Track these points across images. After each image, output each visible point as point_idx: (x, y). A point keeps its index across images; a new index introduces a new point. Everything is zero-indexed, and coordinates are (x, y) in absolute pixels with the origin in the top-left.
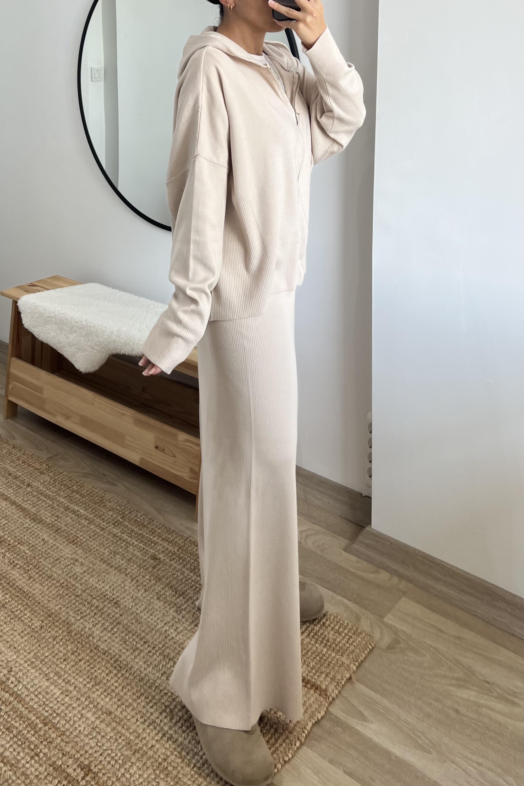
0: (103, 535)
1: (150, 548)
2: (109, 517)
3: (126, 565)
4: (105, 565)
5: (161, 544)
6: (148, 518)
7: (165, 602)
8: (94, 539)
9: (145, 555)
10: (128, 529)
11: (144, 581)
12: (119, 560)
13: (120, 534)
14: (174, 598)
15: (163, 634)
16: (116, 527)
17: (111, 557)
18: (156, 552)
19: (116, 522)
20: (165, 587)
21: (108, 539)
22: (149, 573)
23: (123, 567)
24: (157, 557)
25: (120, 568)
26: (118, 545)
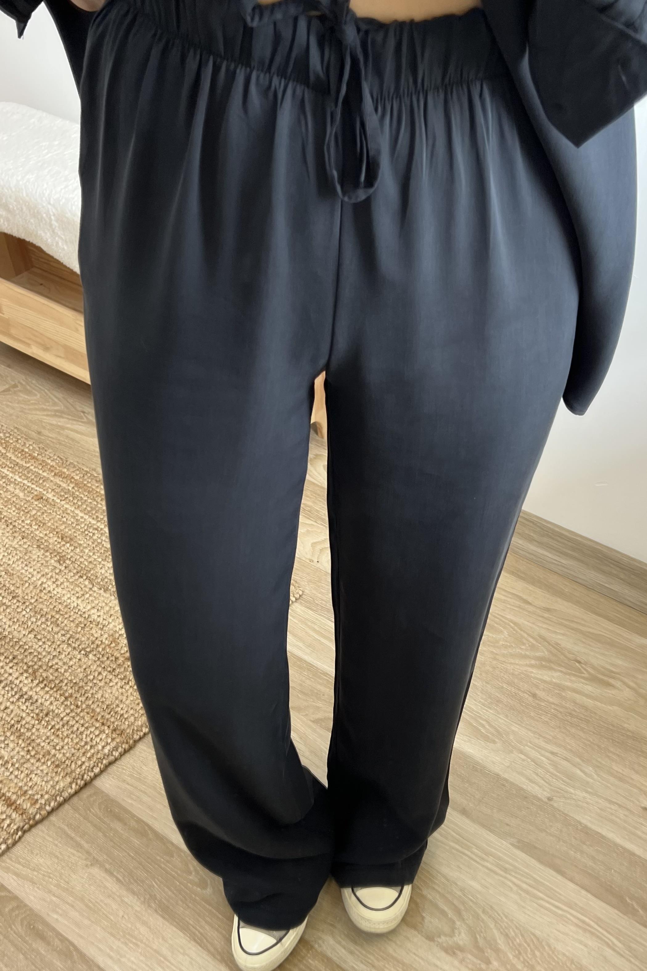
1: (37, 486)
5: (52, 481)
6: (39, 448)
9: (28, 494)
10: (11, 463)
11: (23, 527)
14: (59, 546)
18: (44, 490)
22: (30, 517)
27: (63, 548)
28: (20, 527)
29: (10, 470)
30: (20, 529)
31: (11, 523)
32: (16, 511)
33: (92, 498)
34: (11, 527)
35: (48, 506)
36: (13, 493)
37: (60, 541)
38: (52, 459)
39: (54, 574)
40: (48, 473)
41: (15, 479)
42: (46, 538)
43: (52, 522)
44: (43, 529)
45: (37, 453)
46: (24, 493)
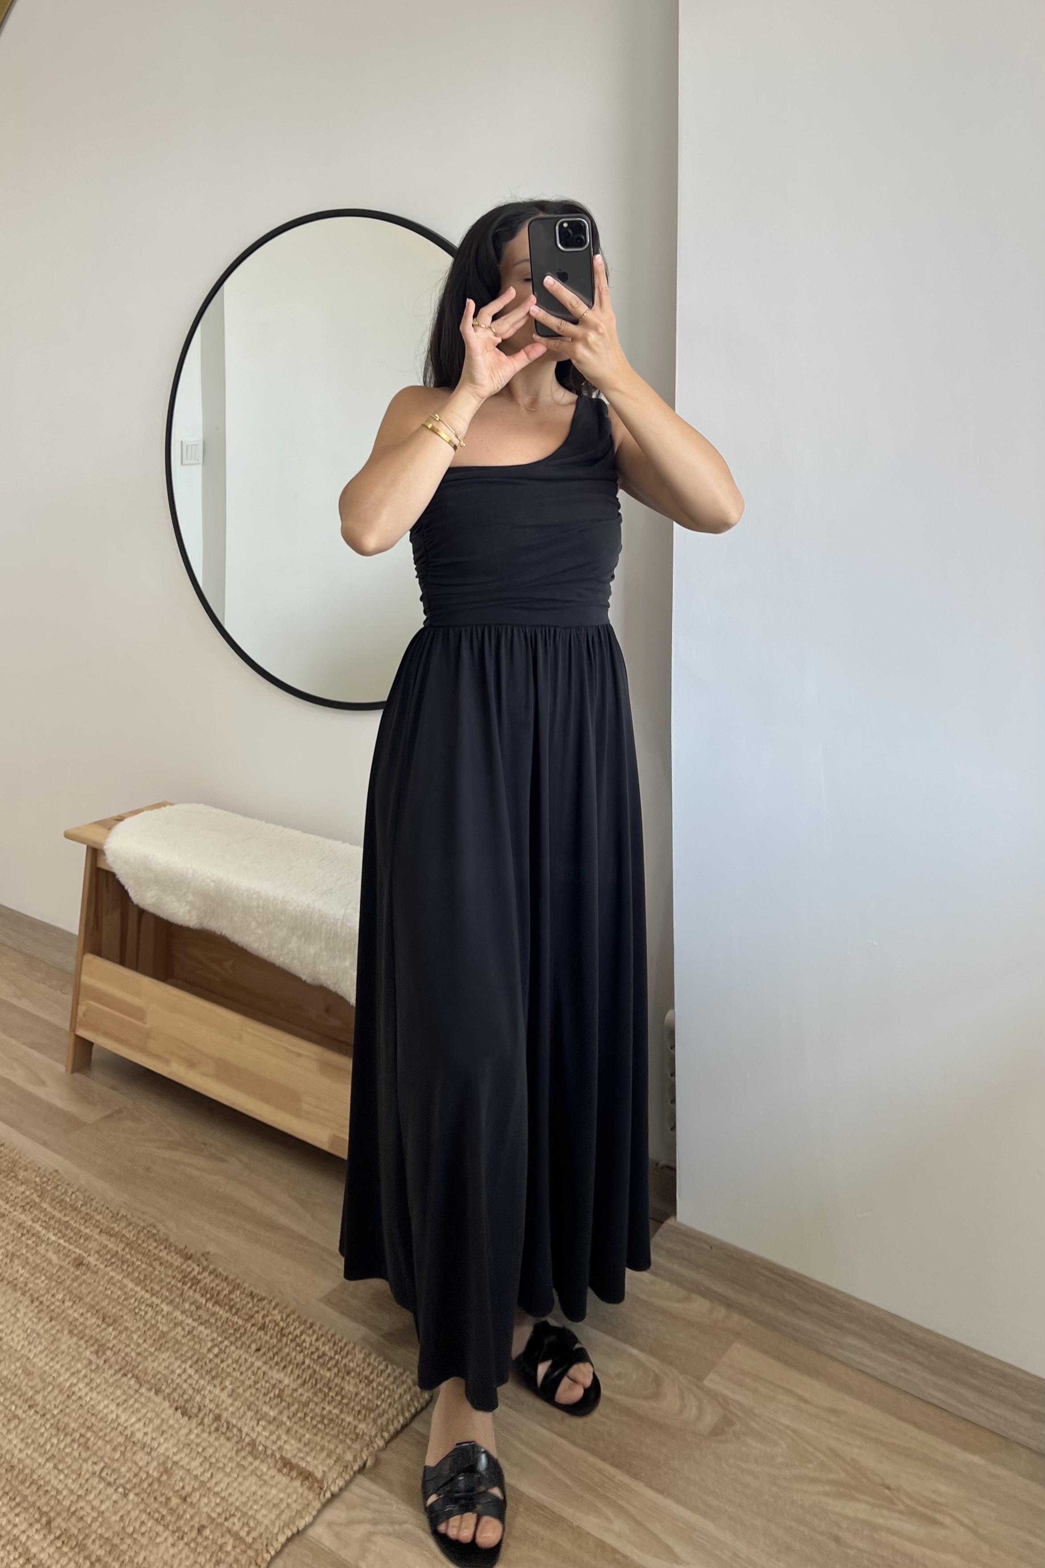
1: (76, 1247)
3: (28, 1276)
5: (96, 1240)
7: (82, 1338)
9: (63, 1257)
10: (45, 1215)
11: (53, 1303)
13: (30, 1223)
14: (98, 1330)
15: (66, 1392)
16: (26, 1213)
18: (85, 1252)
19: (28, 1204)
20: (87, 1312)
22: (64, 1289)
23: (21, 1279)
24: (85, 1261)
25: (15, 1282)
26: (22, 1242)
27: (103, 1334)
28: (48, 1303)
29: (44, 1225)
30: (48, 1307)
31: (37, 1299)
32: (46, 1282)
33: (148, 1262)
34: (37, 1303)
35: (88, 1274)
36: (45, 1256)
37: (100, 1322)
39: (89, 1371)
40: (92, 1230)
41: (48, 1238)
42: (81, 1320)
43: (91, 1296)
44: (79, 1306)
46: (59, 1256)
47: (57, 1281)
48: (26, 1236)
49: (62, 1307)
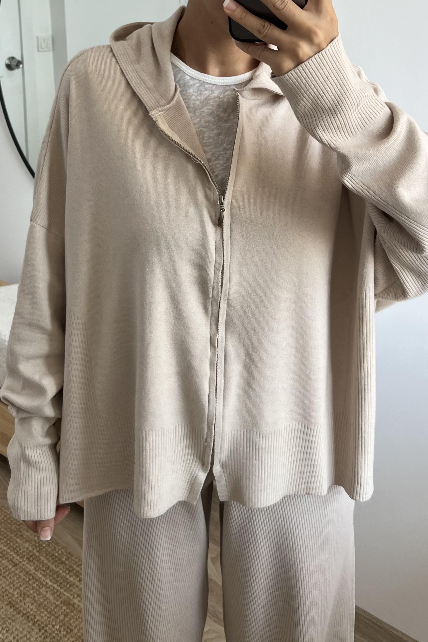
0: (14, 572)
1: (65, 591)
2: (25, 549)
3: (36, 610)
4: (12, 610)
5: (77, 586)
6: (66, 552)
8: (4, 577)
9: (58, 598)
10: (43, 566)
11: (53, 632)
12: (27, 604)
13: (33, 571)
16: (31, 563)
17: (21, 600)
18: (71, 595)
19: (31, 556)
21: (20, 577)
22: (60, 622)
23: (32, 613)
24: (71, 602)
25: (28, 614)
26: (30, 584)
28: (51, 632)
29: (43, 573)
30: (50, 634)
31: (43, 627)
32: (48, 615)
34: (43, 631)
35: (74, 612)
36: (45, 596)
38: (77, 564)
40: (74, 578)
41: (47, 583)
43: (78, 628)
44: (70, 635)
45: (65, 557)
46: (54, 597)
47: (55, 616)
48: (32, 581)
49: (60, 636)
